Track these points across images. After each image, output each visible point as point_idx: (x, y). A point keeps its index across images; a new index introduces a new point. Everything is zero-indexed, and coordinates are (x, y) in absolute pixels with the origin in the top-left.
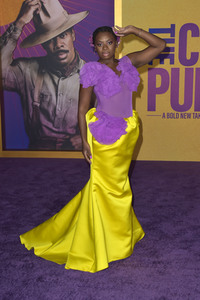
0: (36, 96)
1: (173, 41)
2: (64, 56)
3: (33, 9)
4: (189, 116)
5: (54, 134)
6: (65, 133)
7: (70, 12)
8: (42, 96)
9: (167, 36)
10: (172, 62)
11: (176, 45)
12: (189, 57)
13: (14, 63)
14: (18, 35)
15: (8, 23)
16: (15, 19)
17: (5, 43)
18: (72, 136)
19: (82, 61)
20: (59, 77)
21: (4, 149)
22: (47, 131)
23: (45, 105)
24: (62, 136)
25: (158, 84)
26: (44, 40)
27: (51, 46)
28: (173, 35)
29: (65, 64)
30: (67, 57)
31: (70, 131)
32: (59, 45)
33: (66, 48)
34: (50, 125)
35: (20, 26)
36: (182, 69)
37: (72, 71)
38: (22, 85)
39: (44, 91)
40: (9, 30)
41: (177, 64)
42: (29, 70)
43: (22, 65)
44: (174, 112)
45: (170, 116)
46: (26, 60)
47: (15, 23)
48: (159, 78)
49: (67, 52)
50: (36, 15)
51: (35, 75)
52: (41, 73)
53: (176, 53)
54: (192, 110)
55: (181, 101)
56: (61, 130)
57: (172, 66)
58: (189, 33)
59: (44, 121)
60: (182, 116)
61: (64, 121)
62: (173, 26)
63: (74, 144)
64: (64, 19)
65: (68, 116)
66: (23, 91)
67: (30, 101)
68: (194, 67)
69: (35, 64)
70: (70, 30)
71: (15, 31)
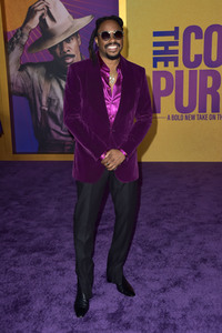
0: (44, 100)
3: (39, 14)
4: (193, 117)
5: (62, 138)
7: (76, 16)
8: (50, 101)
9: (171, 39)
10: (176, 65)
11: (180, 48)
12: (192, 59)
13: (22, 68)
14: (25, 40)
15: (15, 29)
16: (21, 24)
17: (13, 49)
21: (14, 153)
22: (55, 135)
23: (53, 109)
25: (163, 87)
26: (50, 45)
27: (58, 51)
32: (66, 49)
34: (59, 129)
35: (26, 32)
36: (186, 71)
38: (30, 90)
39: (52, 95)
40: (15, 35)
41: (181, 66)
42: (36, 75)
43: (30, 70)
44: (178, 113)
45: (175, 118)
46: (33, 65)
47: (21, 29)
48: (163, 80)
50: (42, 20)
51: (43, 80)
52: (48, 78)
53: (180, 56)
54: (196, 112)
55: (186, 103)
57: (177, 69)
58: (193, 35)
59: (53, 125)
60: (187, 118)
62: (177, 28)
66: (31, 95)
67: (39, 106)
68: (198, 69)
69: (42, 69)
70: (75, 35)
71: (22, 35)
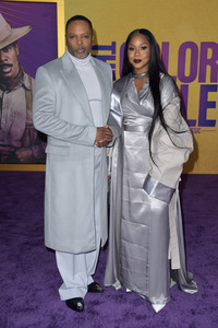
1: (113, 58)
2: (8, 70)
6: (10, 146)
18: (17, 149)
19: (26, 76)
20: (4, 91)
24: (7, 149)
28: (114, 52)
29: (9, 78)
30: (12, 71)
31: (15, 144)
33: (10, 62)
37: (16, 84)
49: (11, 65)
56: (6, 143)
61: (9, 134)
63: (19, 156)
64: (7, 33)
65: (13, 129)
